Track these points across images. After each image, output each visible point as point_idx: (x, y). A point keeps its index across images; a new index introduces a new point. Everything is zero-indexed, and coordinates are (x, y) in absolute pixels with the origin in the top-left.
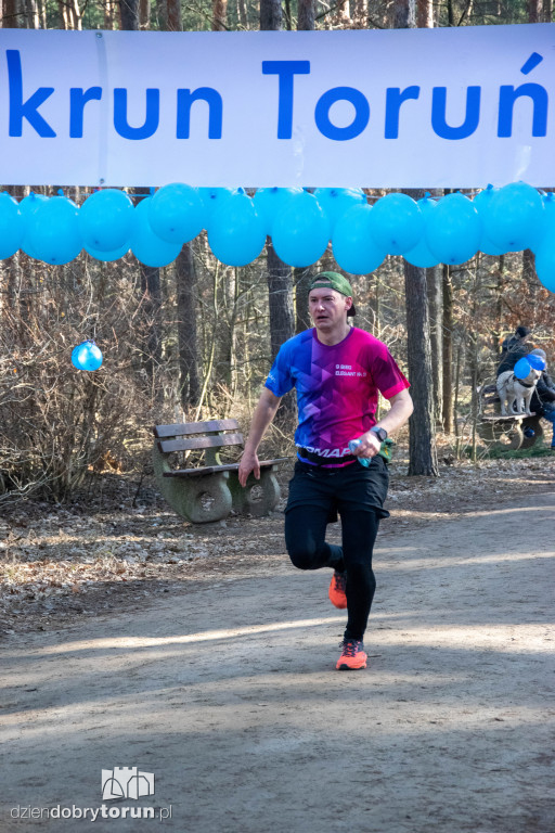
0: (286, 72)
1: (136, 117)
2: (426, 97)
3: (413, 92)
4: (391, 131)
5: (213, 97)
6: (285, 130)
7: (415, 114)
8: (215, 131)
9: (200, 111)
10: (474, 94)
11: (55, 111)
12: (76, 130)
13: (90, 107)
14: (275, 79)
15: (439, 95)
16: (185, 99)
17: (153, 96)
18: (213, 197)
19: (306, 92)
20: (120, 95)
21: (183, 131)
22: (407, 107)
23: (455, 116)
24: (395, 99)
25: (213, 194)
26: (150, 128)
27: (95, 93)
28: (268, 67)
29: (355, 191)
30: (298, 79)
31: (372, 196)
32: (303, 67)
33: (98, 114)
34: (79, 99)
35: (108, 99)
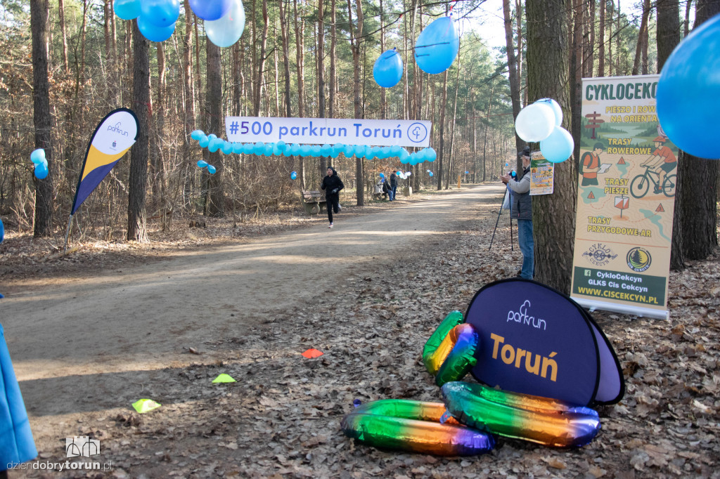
0: (358, 126)
1: (332, 132)
2: (381, 130)
3: (379, 130)
4: (375, 136)
5: (345, 130)
6: (357, 135)
7: (380, 133)
8: (345, 135)
9: (343, 132)
10: (389, 131)
11: (318, 131)
12: (321, 134)
13: (324, 131)
14: (356, 127)
15: (384, 130)
16: (340, 130)
17: (335, 129)
19: (361, 129)
20: (329, 129)
21: (340, 135)
22: (378, 132)
23: (386, 134)
24: (376, 131)
25: (345, 146)
26: (334, 134)
27: (325, 128)
28: (355, 125)
29: (369, 146)
30: (360, 127)
31: (372, 146)
32: (361, 125)
33: (325, 132)
34: (322, 129)
35: (327, 130)
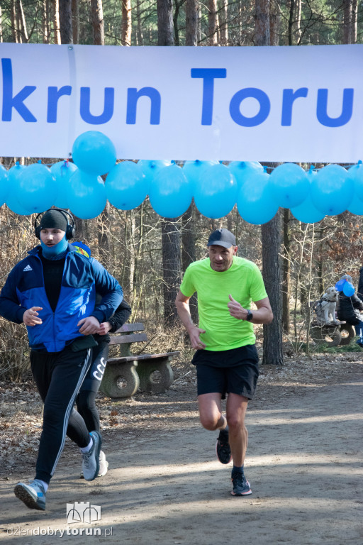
0: (208, 76)
1: (97, 108)
2: (312, 97)
3: (303, 92)
4: (286, 120)
5: (154, 95)
6: (207, 119)
7: (304, 109)
8: (155, 119)
9: (144, 104)
11: (36, 104)
12: (52, 117)
13: (63, 101)
14: (200, 81)
15: (323, 95)
16: (133, 95)
17: (109, 93)
18: (152, 167)
19: (224, 91)
20: (85, 92)
21: (131, 118)
22: (298, 103)
24: (289, 97)
27: (67, 90)
28: (196, 73)
30: (217, 81)
32: (221, 73)
33: (67, 106)
34: (54, 94)
35: (76, 94)
